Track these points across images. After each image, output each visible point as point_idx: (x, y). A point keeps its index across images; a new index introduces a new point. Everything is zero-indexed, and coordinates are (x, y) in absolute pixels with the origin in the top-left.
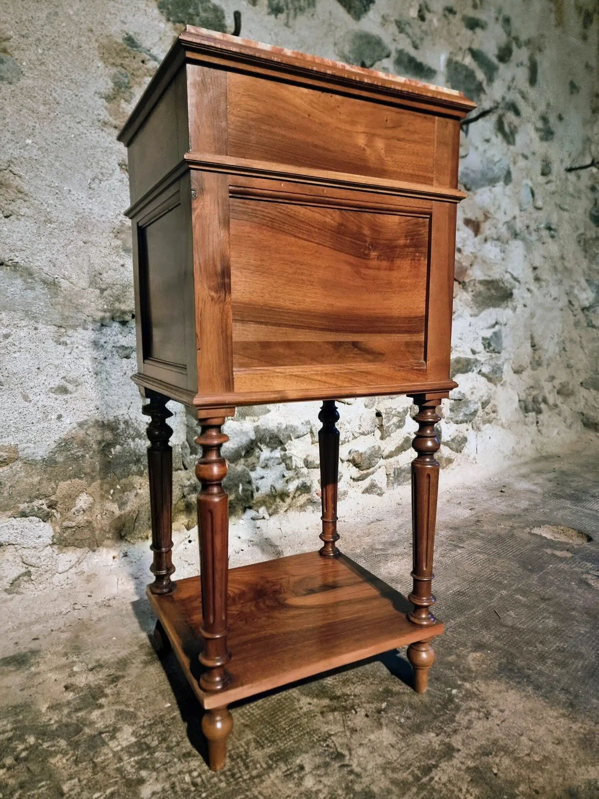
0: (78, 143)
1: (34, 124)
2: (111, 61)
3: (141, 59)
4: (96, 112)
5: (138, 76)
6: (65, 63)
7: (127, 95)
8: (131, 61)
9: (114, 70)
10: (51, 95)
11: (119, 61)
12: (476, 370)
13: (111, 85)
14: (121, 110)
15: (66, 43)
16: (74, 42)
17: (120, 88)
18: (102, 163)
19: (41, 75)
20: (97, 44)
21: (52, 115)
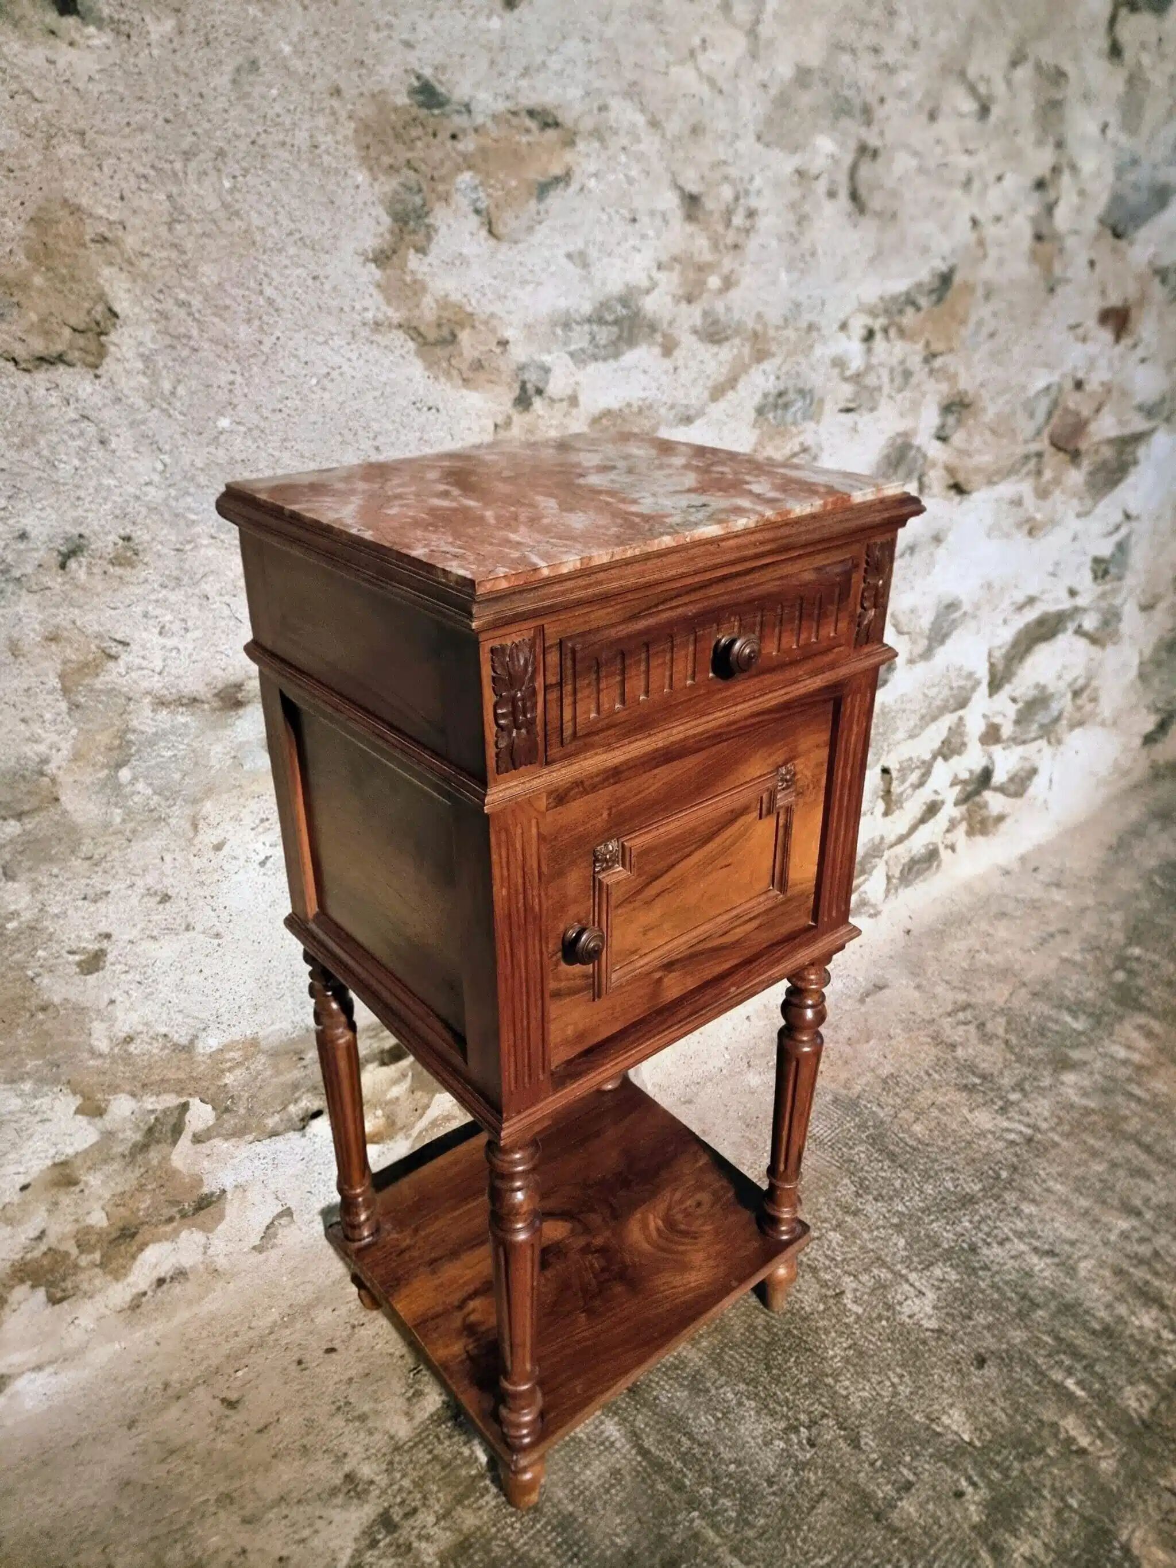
0: (327, 395)
1: (231, 377)
2: (386, 160)
3: (448, 134)
4: (358, 307)
5: (443, 179)
6: (285, 198)
7: (419, 238)
8: (428, 146)
9: (389, 185)
10: (261, 293)
11: (403, 154)
12: (1071, 627)
13: (387, 220)
14: (408, 279)
15: (283, 144)
16: (301, 137)
17: (406, 223)
18: (375, 426)
19: (232, 244)
20: (353, 125)
21: (268, 342)
